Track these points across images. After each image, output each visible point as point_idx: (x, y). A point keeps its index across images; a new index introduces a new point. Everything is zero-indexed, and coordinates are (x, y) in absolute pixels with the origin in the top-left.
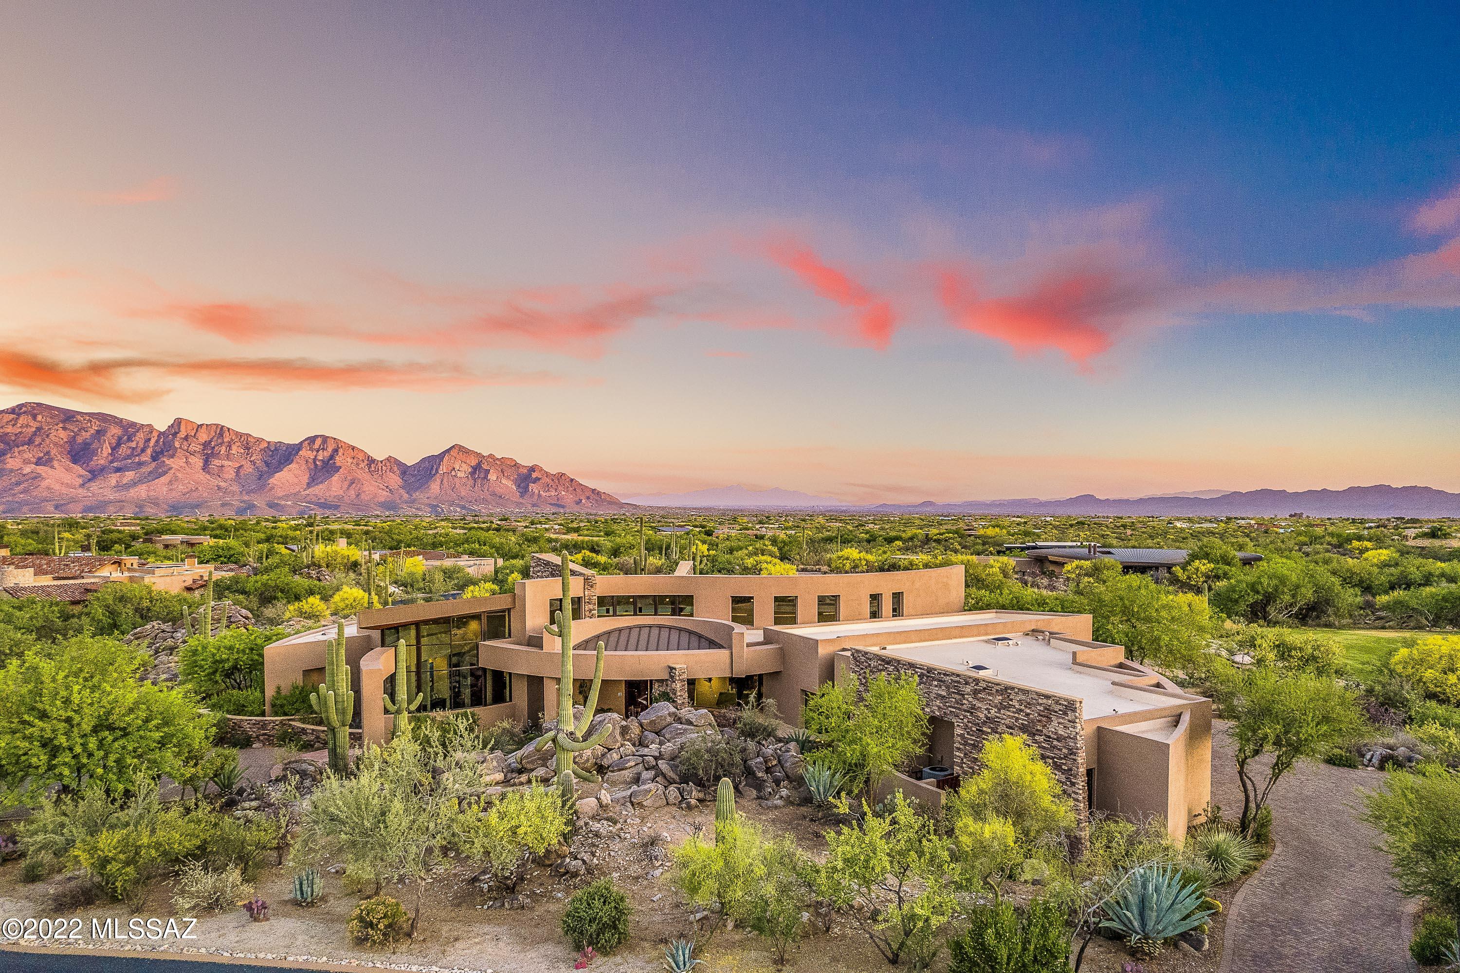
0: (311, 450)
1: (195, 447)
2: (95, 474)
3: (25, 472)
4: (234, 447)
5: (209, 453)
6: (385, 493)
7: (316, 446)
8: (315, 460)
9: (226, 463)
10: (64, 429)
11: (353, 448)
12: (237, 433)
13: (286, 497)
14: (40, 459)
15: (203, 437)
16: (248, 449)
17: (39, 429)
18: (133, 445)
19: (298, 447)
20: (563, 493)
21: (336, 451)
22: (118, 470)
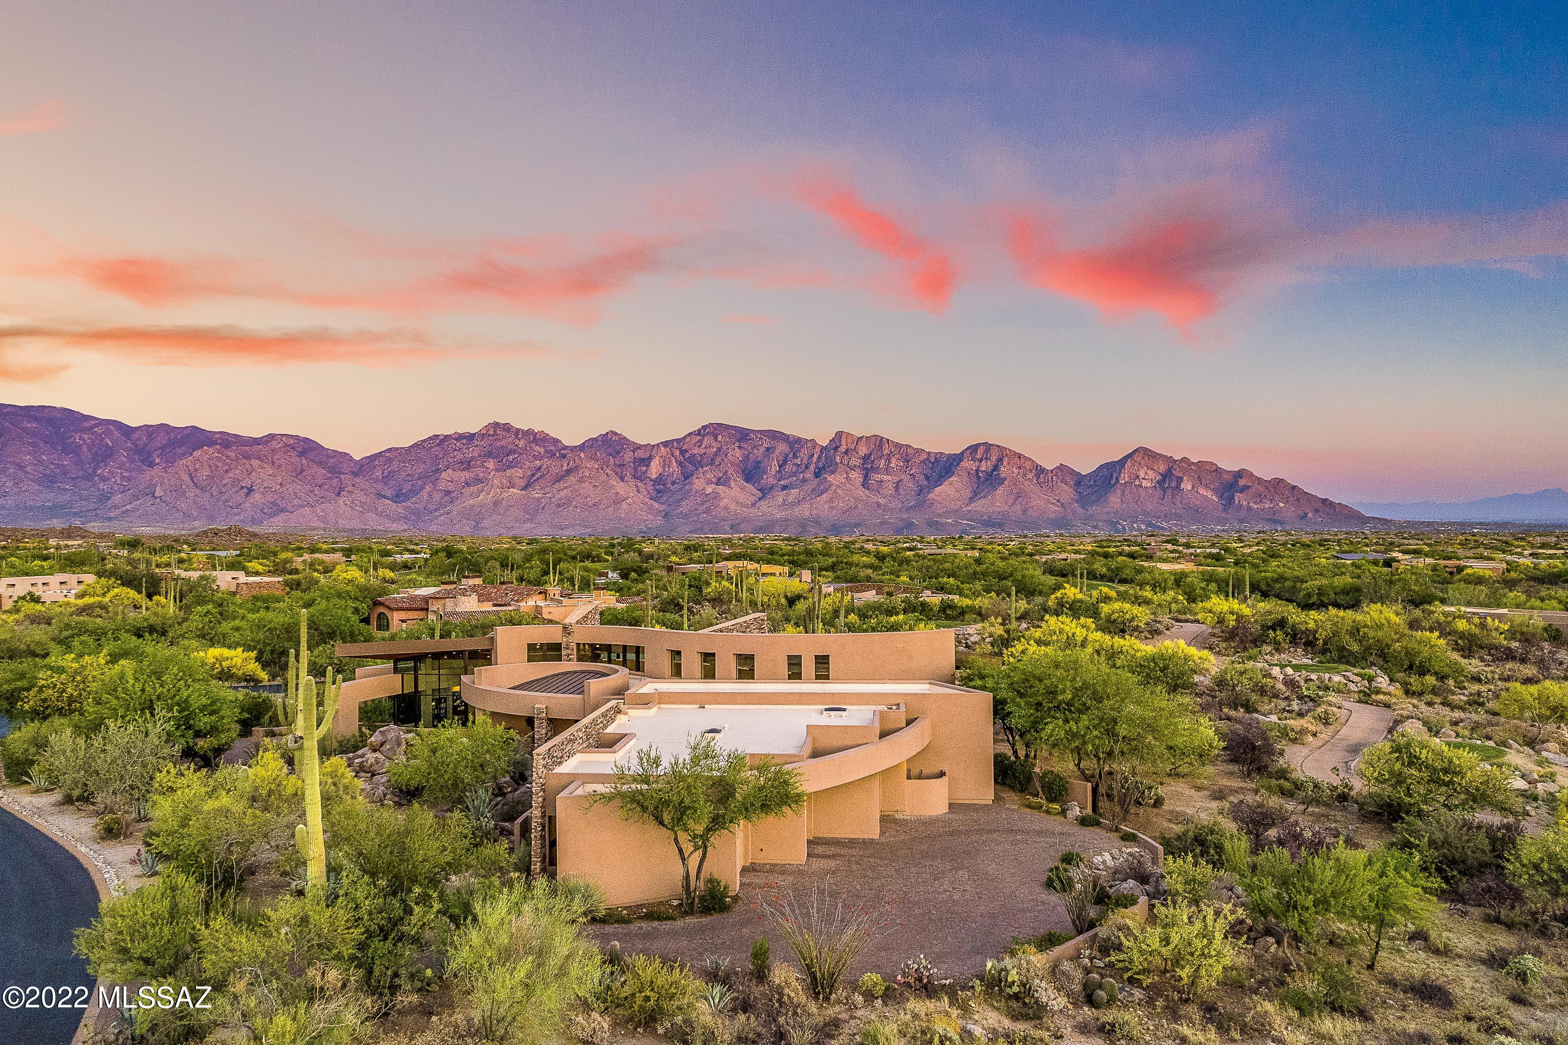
0: (974, 460)
1: (855, 461)
2: (765, 492)
3: (707, 492)
4: (893, 460)
5: (868, 468)
6: (1057, 508)
7: (978, 456)
8: (977, 471)
9: (885, 477)
10: (740, 447)
11: (1020, 456)
12: (897, 445)
13: (946, 514)
14: (719, 479)
15: (863, 450)
16: (907, 461)
17: (719, 449)
18: (798, 461)
19: (958, 458)
20: (1282, 505)
21: (1000, 460)
22: (785, 488)
